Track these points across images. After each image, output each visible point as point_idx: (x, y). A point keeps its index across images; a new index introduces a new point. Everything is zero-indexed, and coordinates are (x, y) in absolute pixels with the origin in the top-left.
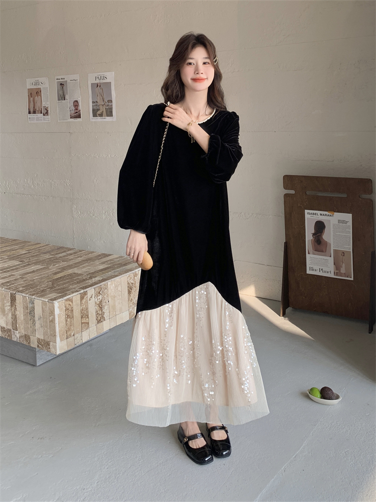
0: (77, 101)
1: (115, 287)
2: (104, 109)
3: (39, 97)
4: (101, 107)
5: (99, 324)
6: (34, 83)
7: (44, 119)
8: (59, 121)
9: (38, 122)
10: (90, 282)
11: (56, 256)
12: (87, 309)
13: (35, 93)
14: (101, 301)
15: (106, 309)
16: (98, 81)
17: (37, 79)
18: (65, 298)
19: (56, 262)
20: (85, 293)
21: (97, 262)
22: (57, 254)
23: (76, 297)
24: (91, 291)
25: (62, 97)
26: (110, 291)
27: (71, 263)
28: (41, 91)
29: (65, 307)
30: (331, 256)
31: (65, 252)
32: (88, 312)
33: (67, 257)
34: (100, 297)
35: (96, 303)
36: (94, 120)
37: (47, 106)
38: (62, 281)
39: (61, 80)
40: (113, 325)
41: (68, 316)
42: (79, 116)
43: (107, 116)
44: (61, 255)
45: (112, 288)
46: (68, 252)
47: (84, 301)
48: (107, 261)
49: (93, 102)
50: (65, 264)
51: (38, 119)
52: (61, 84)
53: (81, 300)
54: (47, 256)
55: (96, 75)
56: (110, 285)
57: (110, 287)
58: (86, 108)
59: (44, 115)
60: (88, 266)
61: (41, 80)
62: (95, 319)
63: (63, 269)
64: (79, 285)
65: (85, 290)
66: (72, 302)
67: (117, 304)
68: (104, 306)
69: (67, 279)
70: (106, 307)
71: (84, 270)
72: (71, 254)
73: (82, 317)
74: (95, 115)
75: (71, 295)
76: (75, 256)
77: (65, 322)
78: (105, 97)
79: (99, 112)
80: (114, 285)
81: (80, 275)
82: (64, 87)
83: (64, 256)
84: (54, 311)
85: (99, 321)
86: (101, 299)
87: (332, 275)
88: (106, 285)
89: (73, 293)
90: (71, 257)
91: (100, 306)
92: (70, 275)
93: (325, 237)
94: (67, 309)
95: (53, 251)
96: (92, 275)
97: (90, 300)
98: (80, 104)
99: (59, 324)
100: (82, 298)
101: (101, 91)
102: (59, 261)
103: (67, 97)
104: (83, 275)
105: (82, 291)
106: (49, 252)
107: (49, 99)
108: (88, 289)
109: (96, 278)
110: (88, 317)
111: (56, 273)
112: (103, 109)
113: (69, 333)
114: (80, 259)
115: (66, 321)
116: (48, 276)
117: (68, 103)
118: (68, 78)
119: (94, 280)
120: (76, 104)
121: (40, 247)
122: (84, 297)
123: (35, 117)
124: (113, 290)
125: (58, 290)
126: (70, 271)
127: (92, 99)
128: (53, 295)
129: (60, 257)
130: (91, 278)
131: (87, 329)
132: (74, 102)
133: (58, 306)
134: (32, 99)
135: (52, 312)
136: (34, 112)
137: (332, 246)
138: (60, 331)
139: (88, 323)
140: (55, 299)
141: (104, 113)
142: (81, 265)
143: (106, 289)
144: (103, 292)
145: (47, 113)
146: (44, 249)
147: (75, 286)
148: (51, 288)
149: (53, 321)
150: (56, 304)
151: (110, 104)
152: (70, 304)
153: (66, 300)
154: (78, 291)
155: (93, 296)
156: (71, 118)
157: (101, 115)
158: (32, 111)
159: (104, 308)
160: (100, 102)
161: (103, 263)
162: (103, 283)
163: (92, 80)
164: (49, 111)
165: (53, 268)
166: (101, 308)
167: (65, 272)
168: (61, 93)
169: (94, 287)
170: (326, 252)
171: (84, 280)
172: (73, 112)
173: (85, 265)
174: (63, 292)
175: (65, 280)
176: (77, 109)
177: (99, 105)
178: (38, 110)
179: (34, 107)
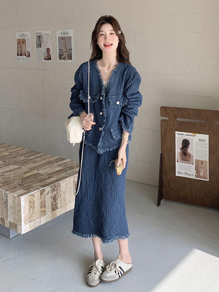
0: (48, 49)
1: (66, 185)
2: (67, 54)
3: (24, 45)
4: (64, 53)
5: (54, 212)
6: (21, 36)
7: (27, 60)
8: (37, 61)
9: (23, 61)
10: (48, 181)
11: (28, 158)
12: (45, 201)
13: (21, 42)
14: (55, 196)
15: (59, 201)
16: (63, 36)
17: (23, 33)
18: (29, 194)
19: (27, 163)
20: (44, 190)
21: (56, 165)
22: (29, 156)
23: (36, 193)
24: (48, 189)
25: (39, 45)
26: (61, 188)
27: (37, 164)
28: (25, 41)
29: (29, 200)
30: (193, 164)
31: (34, 155)
32: (45, 203)
33: (35, 160)
34: (55, 193)
35: (51, 197)
36: (60, 62)
37: (29, 51)
38: (29, 179)
39: (39, 34)
40: (64, 212)
41: (31, 207)
42: (50, 59)
43: (68, 59)
44: (31, 157)
45: (63, 186)
46: (37, 155)
47: (43, 196)
48: (62, 164)
49: (59, 50)
50: (33, 165)
51: (23, 60)
52: (39, 37)
53: (41, 195)
54: (22, 158)
55: (62, 31)
56: (62, 184)
57: (62, 185)
58: (55, 53)
59: (27, 57)
60: (48, 167)
61: (26, 33)
62: (51, 208)
63: (31, 169)
64: (40, 183)
65: (43, 188)
66: (34, 197)
67: (67, 196)
68: (57, 198)
69: (33, 178)
70: (59, 200)
71: (46, 171)
72: (38, 157)
73: (41, 207)
74: (60, 58)
75: (34, 192)
76: (40, 158)
77: (28, 211)
78: (67, 47)
79: (63, 57)
80: (65, 184)
81: (42, 175)
82: (41, 39)
83: (33, 159)
84: (21, 204)
85: (53, 210)
86: (55, 194)
87: (194, 177)
88: (59, 183)
89: (35, 190)
90: (38, 160)
91: (55, 198)
92: (35, 175)
93: (189, 150)
94: (30, 202)
95: (26, 154)
96: (50, 176)
97: (47, 195)
98: (51, 50)
99: (24, 213)
100: (41, 194)
101: (64, 42)
102: (30, 162)
103: (42, 45)
104: (44, 175)
105: (41, 189)
106: (24, 155)
107: (31, 46)
108: (46, 187)
109: (53, 178)
110: (45, 207)
111: (26, 173)
112: (65, 54)
113: (31, 219)
114: (44, 162)
115: (30, 210)
116: (20, 175)
117: (43, 49)
118: (43, 33)
119: (51, 180)
120: (48, 50)
121: (19, 150)
122: (42, 193)
123: (22, 58)
124: (64, 188)
125: (25, 187)
126: (36, 171)
127: (59, 47)
128: (21, 191)
129: (31, 159)
130: (49, 178)
131: (44, 215)
132: (47, 49)
133: (24, 200)
134: (19, 46)
135: (19, 204)
136: (21, 55)
137: (194, 157)
138: (25, 218)
139: (45, 211)
140: (22, 195)
141: (67, 57)
142: (44, 166)
143: (59, 186)
144: (56, 189)
145: (29, 56)
146: (21, 152)
147: (37, 184)
148: (20, 185)
149: (20, 210)
150: (22, 198)
151: (70, 51)
152: (32, 199)
153: (30, 196)
154: (39, 189)
155: (50, 192)
156: (45, 59)
157: (64, 59)
158: (19, 54)
159: (57, 200)
160: (64, 50)
161: (59, 166)
162: (57, 182)
163: (59, 34)
164: (31, 55)
165: (25, 168)
166: (55, 200)
167: (32, 171)
168: (38, 42)
169: (50, 186)
170: (190, 161)
171: (44, 180)
172: (46, 56)
173: (46, 166)
174: (28, 189)
175: (31, 179)
176: (49, 54)
177: (63, 52)
178: (23, 53)
179: (21, 51)
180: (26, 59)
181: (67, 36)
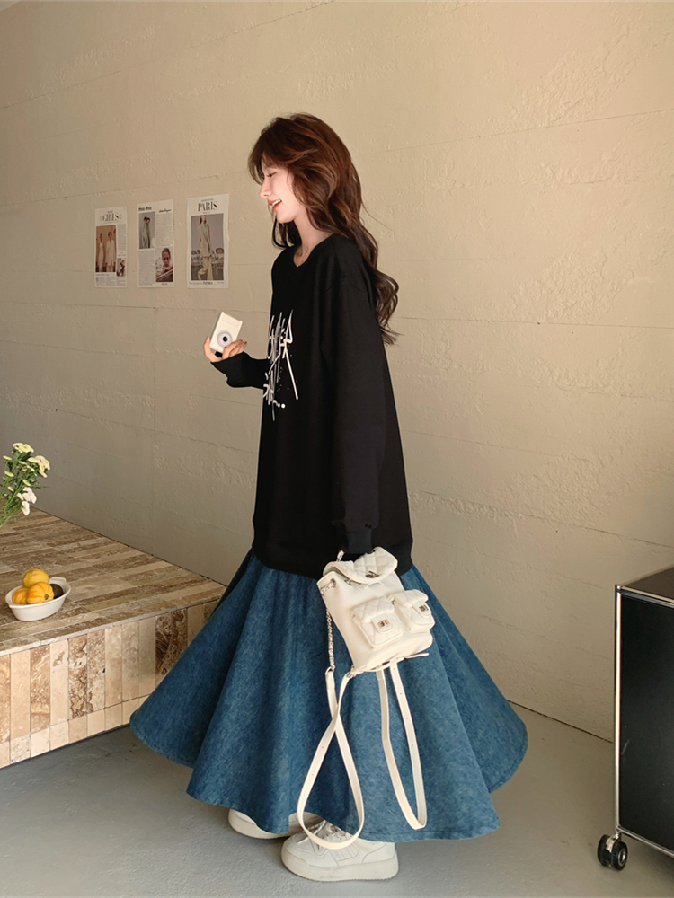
0: (167, 250)
2: (210, 265)
3: (113, 241)
4: (205, 261)
5: (78, 719)
6: (106, 218)
8: (139, 286)
9: (109, 286)
14: (85, 669)
15: (96, 689)
17: (110, 209)
20: (45, 649)
24: (59, 645)
25: (146, 242)
32: (48, 690)
34: (84, 660)
35: (70, 672)
36: (192, 286)
37: (123, 258)
39: (145, 211)
42: (170, 279)
43: (214, 279)
49: (193, 252)
51: (108, 282)
52: (145, 218)
55: (199, 200)
58: (182, 263)
59: (118, 274)
61: (116, 211)
62: (68, 708)
70: (97, 684)
78: (211, 243)
79: (201, 272)
82: (150, 224)
85: (77, 713)
86: (84, 664)
88: (100, 633)
91: (82, 679)
97: (55, 664)
98: (173, 255)
101: (206, 230)
107: (127, 244)
108: (53, 639)
110: (48, 703)
112: (207, 265)
117: (155, 253)
118: (156, 207)
120: (166, 254)
123: (105, 277)
127: (192, 246)
131: (44, 728)
139: (48, 715)
141: (210, 274)
143: (99, 643)
144: (90, 649)
145: (122, 270)
155: (65, 657)
156: (158, 281)
157: (204, 277)
158: (101, 266)
160: (205, 253)
161: (127, 579)
162: (93, 629)
163: (193, 211)
164: (125, 268)
166: (85, 684)
168: (145, 234)
169: (68, 636)
172: (161, 270)
176: (167, 265)
177: (202, 259)
178: (109, 264)
179: (104, 260)
180: (115, 280)
181: (212, 212)
